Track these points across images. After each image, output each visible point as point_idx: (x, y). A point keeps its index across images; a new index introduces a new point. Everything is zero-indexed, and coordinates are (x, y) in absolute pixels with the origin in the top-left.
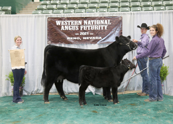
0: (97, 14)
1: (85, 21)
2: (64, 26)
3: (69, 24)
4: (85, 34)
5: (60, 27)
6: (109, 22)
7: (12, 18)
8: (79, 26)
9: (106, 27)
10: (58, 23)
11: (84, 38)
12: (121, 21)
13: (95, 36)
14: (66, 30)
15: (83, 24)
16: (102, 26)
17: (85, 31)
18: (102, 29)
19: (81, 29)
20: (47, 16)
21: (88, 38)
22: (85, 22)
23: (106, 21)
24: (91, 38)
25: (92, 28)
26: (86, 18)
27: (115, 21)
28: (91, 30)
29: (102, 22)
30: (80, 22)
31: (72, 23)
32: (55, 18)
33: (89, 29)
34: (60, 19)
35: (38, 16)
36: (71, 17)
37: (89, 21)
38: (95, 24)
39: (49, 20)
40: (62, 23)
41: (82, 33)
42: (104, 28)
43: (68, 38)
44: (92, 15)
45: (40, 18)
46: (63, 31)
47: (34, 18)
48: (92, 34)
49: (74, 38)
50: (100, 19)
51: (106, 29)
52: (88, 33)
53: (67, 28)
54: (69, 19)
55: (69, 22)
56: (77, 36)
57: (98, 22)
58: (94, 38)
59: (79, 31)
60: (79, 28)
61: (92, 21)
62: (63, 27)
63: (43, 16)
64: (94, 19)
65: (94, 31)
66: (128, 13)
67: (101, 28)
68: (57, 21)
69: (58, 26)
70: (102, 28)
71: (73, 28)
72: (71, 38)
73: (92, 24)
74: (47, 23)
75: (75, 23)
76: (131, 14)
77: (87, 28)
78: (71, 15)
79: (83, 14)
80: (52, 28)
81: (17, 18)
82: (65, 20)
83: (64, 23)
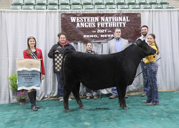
0: (115, 11)
1: (102, 18)
2: (80, 23)
3: (85, 21)
4: (102, 31)
5: (75, 23)
7: (19, 14)
8: (96, 23)
9: (124, 24)
10: (73, 19)
11: (102, 36)
12: (140, 18)
14: (82, 28)
15: (100, 20)
16: (121, 23)
17: (102, 28)
19: (98, 27)
20: (60, 12)
21: (105, 36)
23: (124, 18)
24: (109, 36)
25: (109, 25)
26: (103, 15)
27: (133, 18)
28: (108, 28)
29: (120, 18)
30: (97, 19)
31: (88, 20)
32: (69, 14)
33: (107, 26)
34: (75, 15)
35: (50, 12)
36: (86, 13)
37: (107, 18)
38: (113, 21)
39: (63, 16)
40: (78, 20)
41: (99, 31)
43: (85, 36)
44: (110, 12)
45: (53, 14)
46: (78, 28)
47: (45, 14)
48: (110, 31)
49: (91, 36)
50: (118, 15)
51: (124, 26)
52: (106, 30)
53: (82, 25)
54: (84, 15)
55: (85, 18)
56: (94, 34)
57: (115, 19)
58: (112, 35)
59: (96, 28)
60: (96, 25)
61: (110, 18)
62: (78, 24)
63: (56, 12)
64: (111, 15)
65: (112, 28)
66: (146, 11)
67: (119, 25)
68: (71, 18)
69: (73, 23)
70: (121, 25)
71: (89, 25)
72: (88, 36)
73: (110, 21)
74: (60, 19)
75: (92, 19)
76: (150, 11)
77: (105, 25)
78: (87, 11)
79: (100, 10)
80: (66, 26)
81: (26, 14)
82: (80, 17)
83: (80, 19)
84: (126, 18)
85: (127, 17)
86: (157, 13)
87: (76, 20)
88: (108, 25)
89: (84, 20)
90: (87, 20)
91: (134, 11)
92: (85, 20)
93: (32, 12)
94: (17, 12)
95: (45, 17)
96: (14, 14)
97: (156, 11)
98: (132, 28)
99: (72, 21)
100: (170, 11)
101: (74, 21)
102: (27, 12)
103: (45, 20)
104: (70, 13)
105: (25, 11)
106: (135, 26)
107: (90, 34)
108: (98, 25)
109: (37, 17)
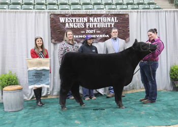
0: (104, 12)
2: (69, 23)
4: (91, 32)
5: (64, 24)
6: (116, 19)
7: (7, 14)
8: (85, 23)
10: (62, 20)
12: (128, 19)
13: (102, 34)
14: (71, 28)
15: (89, 21)
16: (109, 24)
17: (91, 29)
18: (109, 26)
19: (87, 27)
20: (48, 12)
21: (94, 36)
22: (91, 19)
23: (113, 18)
24: (98, 37)
26: (91, 15)
27: (121, 19)
28: (97, 28)
29: (109, 19)
30: (86, 19)
31: (77, 20)
32: (58, 15)
33: (95, 27)
34: (64, 16)
35: (39, 12)
36: (75, 13)
37: (95, 18)
38: (102, 21)
39: (52, 16)
40: (67, 20)
41: (88, 31)
42: (111, 25)
44: (99, 12)
45: (42, 14)
46: (67, 28)
47: (34, 14)
48: (99, 32)
49: (80, 36)
50: (107, 16)
51: (113, 26)
52: (94, 31)
53: (71, 25)
54: (73, 15)
55: (74, 19)
56: (83, 34)
57: (103, 19)
58: (101, 36)
59: (85, 29)
60: (85, 26)
61: (99, 18)
62: (67, 24)
63: (45, 12)
64: (100, 15)
65: (100, 29)
66: (134, 11)
68: (60, 18)
69: (62, 23)
71: (78, 25)
72: (77, 36)
73: (99, 21)
74: (49, 20)
75: (80, 20)
76: (138, 12)
77: (94, 26)
78: (76, 12)
79: (88, 10)
80: (55, 26)
81: (14, 14)
82: (69, 17)
83: (69, 20)
84: (114, 19)
85: (116, 18)
86: (145, 14)
87: (65, 21)
88: (97, 25)
89: (72, 20)
90: (75, 20)
91: (122, 12)
92: (74, 20)
93: (20, 12)
94: (6, 12)
95: (34, 17)
96: (2, 13)
97: (144, 12)
98: (120, 28)
99: (61, 22)
100: (158, 12)
101: (63, 22)
102: (16, 12)
103: (34, 20)
104: (59, 13)
105: (14, 11)
106: (123, 27)
107: (79, 35)
108: (87, 25)
109: (26, 17)
